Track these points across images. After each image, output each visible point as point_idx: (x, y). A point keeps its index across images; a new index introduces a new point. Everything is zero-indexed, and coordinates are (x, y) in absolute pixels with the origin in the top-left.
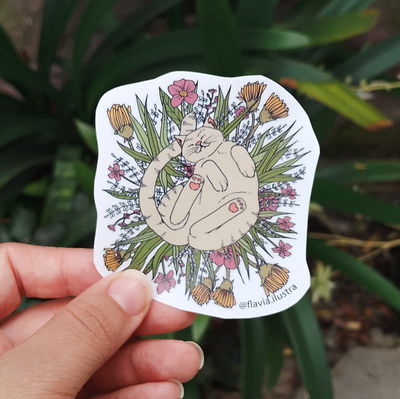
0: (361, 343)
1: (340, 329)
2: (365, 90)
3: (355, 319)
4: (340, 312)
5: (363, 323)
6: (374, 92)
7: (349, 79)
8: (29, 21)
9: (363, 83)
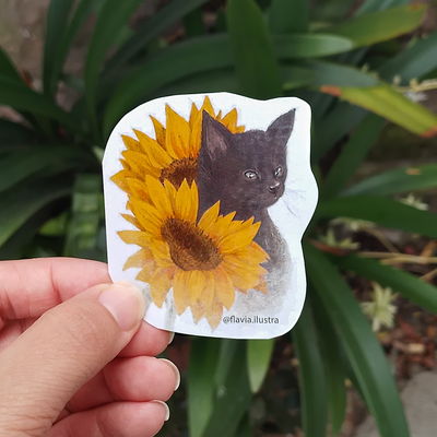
0: (426, 368)
1: (401, 353)
2: (416, 91)
3: (417, 341)
4: (399, 333)
5: (427, 344)
6: (427, 92)
7: (397, 79)
8: (26, 34)
9: (413, 82)
